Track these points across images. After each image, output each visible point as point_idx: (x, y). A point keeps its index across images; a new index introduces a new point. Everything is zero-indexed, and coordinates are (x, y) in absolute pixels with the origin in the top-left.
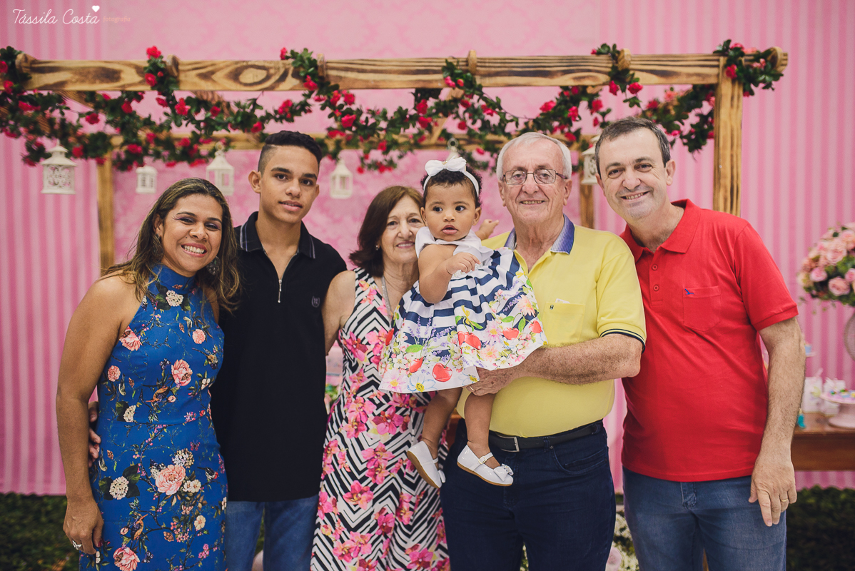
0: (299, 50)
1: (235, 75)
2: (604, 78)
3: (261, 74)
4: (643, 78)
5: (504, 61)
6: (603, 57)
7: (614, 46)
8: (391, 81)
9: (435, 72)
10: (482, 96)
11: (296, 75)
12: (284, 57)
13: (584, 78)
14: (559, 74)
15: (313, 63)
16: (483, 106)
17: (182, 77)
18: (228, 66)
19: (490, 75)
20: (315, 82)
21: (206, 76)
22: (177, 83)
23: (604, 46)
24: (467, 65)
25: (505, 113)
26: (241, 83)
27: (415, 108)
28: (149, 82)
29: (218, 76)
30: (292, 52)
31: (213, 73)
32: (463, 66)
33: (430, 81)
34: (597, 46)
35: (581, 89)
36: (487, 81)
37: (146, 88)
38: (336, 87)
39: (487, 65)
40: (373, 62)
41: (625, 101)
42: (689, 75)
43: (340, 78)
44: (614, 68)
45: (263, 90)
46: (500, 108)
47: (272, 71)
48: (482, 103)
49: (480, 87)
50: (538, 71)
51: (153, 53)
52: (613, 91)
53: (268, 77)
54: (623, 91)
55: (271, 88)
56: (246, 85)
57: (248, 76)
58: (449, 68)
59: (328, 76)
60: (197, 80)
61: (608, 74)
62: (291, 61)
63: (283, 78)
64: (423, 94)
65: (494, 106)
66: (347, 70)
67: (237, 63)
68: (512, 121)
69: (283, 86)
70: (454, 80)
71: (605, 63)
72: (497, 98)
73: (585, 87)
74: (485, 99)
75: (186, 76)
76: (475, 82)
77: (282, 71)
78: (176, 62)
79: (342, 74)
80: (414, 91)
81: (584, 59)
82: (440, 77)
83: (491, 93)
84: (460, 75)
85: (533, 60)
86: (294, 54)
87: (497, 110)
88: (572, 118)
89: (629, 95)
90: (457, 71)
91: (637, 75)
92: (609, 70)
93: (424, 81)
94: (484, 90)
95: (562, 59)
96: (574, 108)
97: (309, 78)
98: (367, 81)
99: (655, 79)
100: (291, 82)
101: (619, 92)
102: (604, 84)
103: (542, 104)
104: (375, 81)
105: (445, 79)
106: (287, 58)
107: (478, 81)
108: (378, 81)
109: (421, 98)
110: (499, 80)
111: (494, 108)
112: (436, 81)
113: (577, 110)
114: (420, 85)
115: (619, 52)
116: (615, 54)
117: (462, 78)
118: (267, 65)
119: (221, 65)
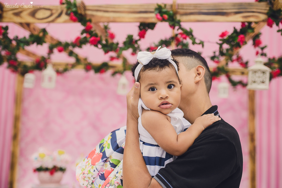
1: (33, 14)
2: (263, 17)
3: (48, 13)
5: (196, 6)
6: (262, 3)
8: (123, 18)
9: (151, 12)
10: (180, 28)
11: (67, 14)
12: (62, 3)
13: (249, 16)
14: (232, 14)
16: (181, 34)
17: (5, 15)
19: (186, 14)
20: (77, 17)
24: (172, 7)
25: (196, 38)
26: (35, 18)
27: (138, 35)
29: (24, 14)
31: (21, 12)
32: (168, 7)
33: (147, 18)
35: (247, 24)
36: (184, 18)
38: (90, 21)
39: (185, 8)
40: (113, 6)
41: (278, 31)
43: (93, 16)
44: (271, 9)
45: (50, 22)
46: (192, 36)
47: (54, 11)
48: (180, 31)
49: (179, 22)
52: (270, 25)
53: (51, 15)
54: (277, 25)
55: (53, 21)
56: (39, 19)
57: (40, 14)
58: (160, 10)
59: (85, 14)
61: (267, 14)
62: (65, 6)
63: (60, 15)
64: (144, 27)
65: (189, 34)
66: (97, 11)
68: (200, 43)
69: (60, 20)
70: (162, 16)
71: (264, 7)
72: (190, 29)
73: (250, 23)
74: (182, 29)
76: (176, 18)
77: (59, 11)
79: (94, 13)
80: (138, 24)
81: (250, 4)
82: (153, 15)
83: (186, 26)
85: (215, 5)
86: (68, 2)
87: (190, 36)
88: (241, 43)
90: (164, 10)
92: (267, 11)
94: (182, 24)
95: (234, 5)
96: (242, 36)
97: (72, 14)
98: (108, 18)
100: (64, 17)
101: (274, 26)
102: (263, 21)
103: (220, 33)
105: (156, 15)
106: (64, 4)
107: (178, 17)
109: (143, 29)
112: (152, 18)
113: (244, 37)
114: (142, 20)
117: (167, 14)
118: (51, 8)
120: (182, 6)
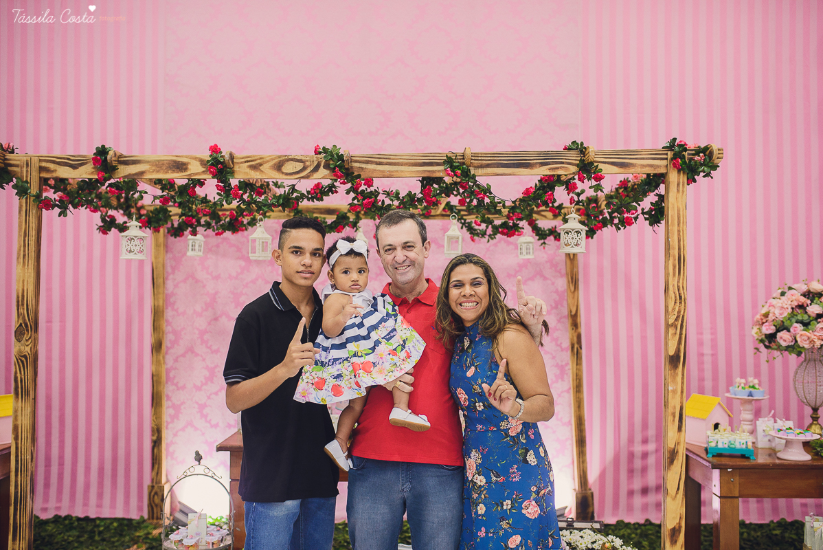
0: (330, 147)
1: (279, 167)
2: (574, 169)
3: (299, 166)
4: (605, 169)
5: (494, 155)
6: (572, 152)
7: (582, 143)
8: (402, 171)
9: (438, 164)
10: (475, 183)
11: (327, 166)
12: (317, 152)
13: (558, 168)
14: (538, 166)
15: (341, 157)
16: (477, 190)
17: (236, 168)
18: (273, 159)
19: (482, 166)
20: (342, 172)
21: (255, 167)
22: (232, 173)
23: (574, 143)
24: (464, 159)
25: (494, 197)
26: (283, 173)
27: (421, 193)
28: (211, 172)
29: (265, 167)
30: (324, 148)
31: (261, 165)
32: (460, 159)
33: (434, 172)
34: (568, 143)
35: (556, 178)
36: (480, 171)
37: (208, 176)
38: (359, 176)
39: (480, 158)
40: (388, 156)
41: (591, 187)
42: (643, 166)
43: (362, 168)
44: (582, 161)
45: (302, 178)
46: (491, 193)
47: (308, 163)
49: (474, 177)
50: (520, 162)
51: (215, 149)
52: (582, 179)
53: (304, 169)
54: (589, 179)
55: (307, 177)
56: (287, 174)
57: (289, 167)
58: (449, 162)
59: (352, 167)
60: (248, 170)
61: (577, 165)
62: (323, 155)
63: (316, 169)
64: (427, 182)
65: (485, 191)
66: (367, 162)
67: (280, 157)
68: (500, 203)
69: (316, 175)
70: (453, 171)
71: (574, 156)
72: (488, 185)
73: (559, 176)
74: (478, 186)
75: (239, 167)
76: (470, 172)
77: (316, 163)
78: (232, 157)
79: (364, 166)
80: (421, 179)
81: (558, 153)
82: (442, 168)
83: (482, 181)
84: (457, 167)
85: (516, 154)
86: (325, 150)
87: (488, 194)
88: (549, 201)
89: (594, 183)
90: (455, 164)
91: (601, 166)
92: (578, 162)
93: (429, 171)
94: (477, 178)
95: (540, 153)
96: (550, 192)
97: (337, 169)
98: (383, 171)
99: (615, 169)
100: (323, 172)
101: (586, 180)
102: (574, 174)
104: (389, 171)
105: (446, 170)
106: (320, 153)
107: (473, 171)
108: (392, 172)
109: (426, 185)
110: (489, 170)
111: (485, 193)
112: (439, 171)
113: (552, 194)
114: (425, 175)
115: (585, 148)
116: (582, 150)
117: (459, 169)
118: (303, 158)
119: (267, 159)
120: (475, 156)
